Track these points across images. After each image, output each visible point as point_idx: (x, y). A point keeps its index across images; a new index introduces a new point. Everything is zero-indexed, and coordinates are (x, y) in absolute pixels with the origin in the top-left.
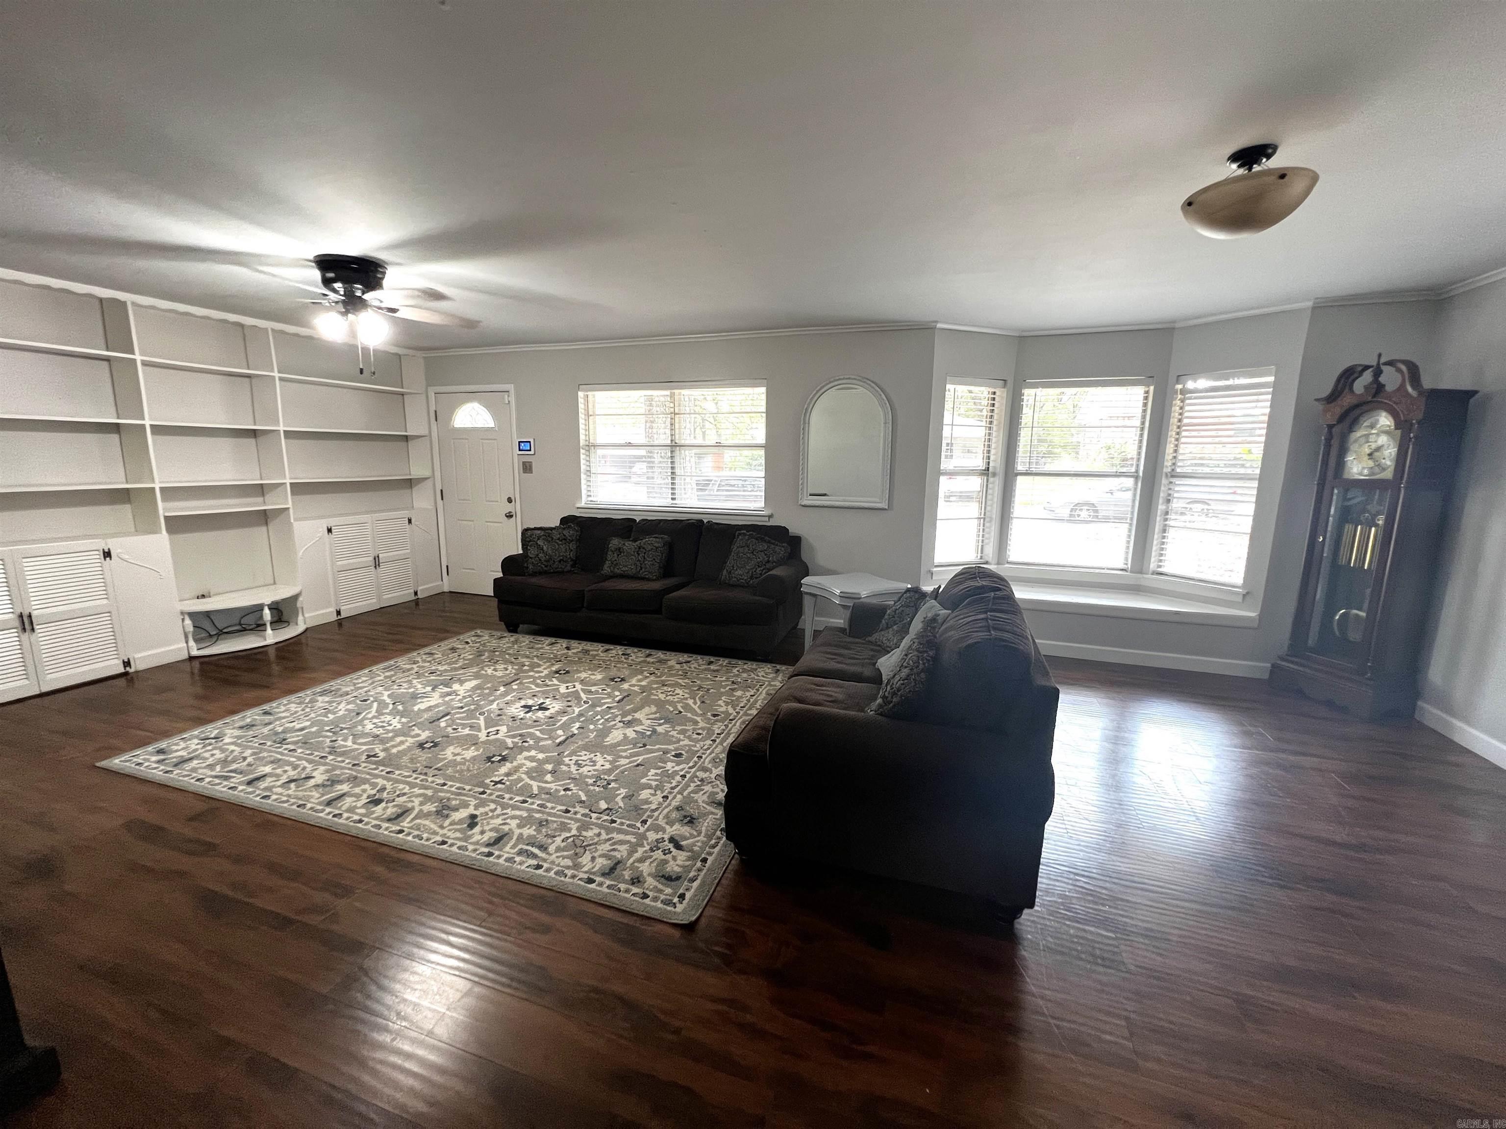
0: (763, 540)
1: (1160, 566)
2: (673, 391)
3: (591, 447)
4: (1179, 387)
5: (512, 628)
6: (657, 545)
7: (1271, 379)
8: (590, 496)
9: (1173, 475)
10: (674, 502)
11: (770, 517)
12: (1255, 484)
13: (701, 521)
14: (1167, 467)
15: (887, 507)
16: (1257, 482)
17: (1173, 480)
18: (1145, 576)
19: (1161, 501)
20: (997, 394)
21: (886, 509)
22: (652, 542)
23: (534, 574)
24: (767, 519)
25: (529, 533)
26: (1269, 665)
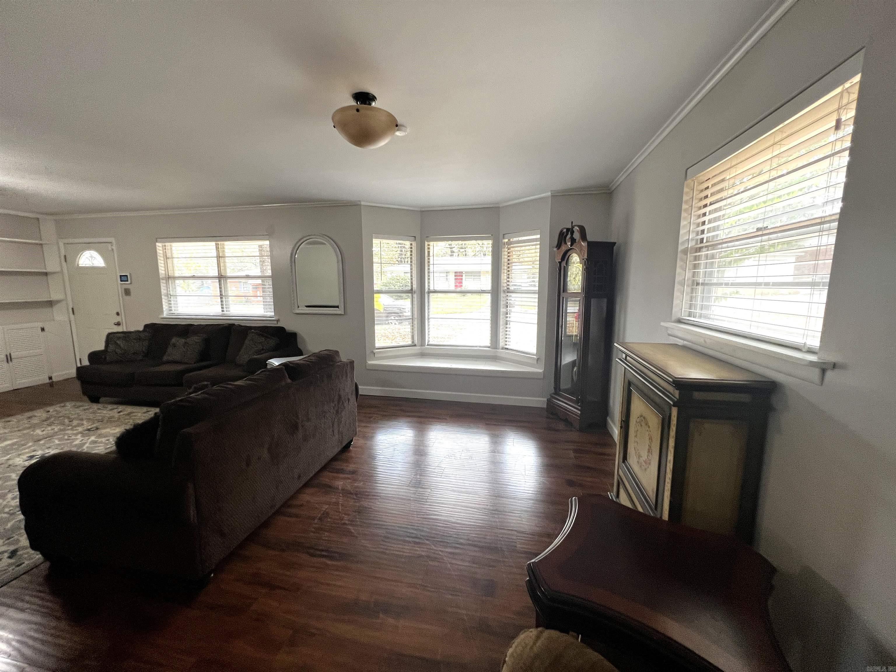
0: (262, 336)
1: (506, 345)
2: (218, 242)
3: (169, 278)
4: (506, 240)
5: (95, 399)
6: (197, 341)
7: (538, 236)
8: (171, 310)
9: (508, 291)
10: (223, 313)
11: (278, 321)
12: (537, 296)
13: (234, 325)
14: (503, 287)
15: (343, 313)
16: (537, 295)
17: (509, 294)
18: (498, 350)
19: (502, 306)
20: (413, 244)
21: (342, 315)
22: (195, 339)
23: (111, 363)
24: (276, 322)
25: (111, 336)
26: (546, 399)
